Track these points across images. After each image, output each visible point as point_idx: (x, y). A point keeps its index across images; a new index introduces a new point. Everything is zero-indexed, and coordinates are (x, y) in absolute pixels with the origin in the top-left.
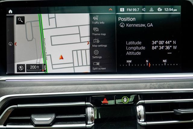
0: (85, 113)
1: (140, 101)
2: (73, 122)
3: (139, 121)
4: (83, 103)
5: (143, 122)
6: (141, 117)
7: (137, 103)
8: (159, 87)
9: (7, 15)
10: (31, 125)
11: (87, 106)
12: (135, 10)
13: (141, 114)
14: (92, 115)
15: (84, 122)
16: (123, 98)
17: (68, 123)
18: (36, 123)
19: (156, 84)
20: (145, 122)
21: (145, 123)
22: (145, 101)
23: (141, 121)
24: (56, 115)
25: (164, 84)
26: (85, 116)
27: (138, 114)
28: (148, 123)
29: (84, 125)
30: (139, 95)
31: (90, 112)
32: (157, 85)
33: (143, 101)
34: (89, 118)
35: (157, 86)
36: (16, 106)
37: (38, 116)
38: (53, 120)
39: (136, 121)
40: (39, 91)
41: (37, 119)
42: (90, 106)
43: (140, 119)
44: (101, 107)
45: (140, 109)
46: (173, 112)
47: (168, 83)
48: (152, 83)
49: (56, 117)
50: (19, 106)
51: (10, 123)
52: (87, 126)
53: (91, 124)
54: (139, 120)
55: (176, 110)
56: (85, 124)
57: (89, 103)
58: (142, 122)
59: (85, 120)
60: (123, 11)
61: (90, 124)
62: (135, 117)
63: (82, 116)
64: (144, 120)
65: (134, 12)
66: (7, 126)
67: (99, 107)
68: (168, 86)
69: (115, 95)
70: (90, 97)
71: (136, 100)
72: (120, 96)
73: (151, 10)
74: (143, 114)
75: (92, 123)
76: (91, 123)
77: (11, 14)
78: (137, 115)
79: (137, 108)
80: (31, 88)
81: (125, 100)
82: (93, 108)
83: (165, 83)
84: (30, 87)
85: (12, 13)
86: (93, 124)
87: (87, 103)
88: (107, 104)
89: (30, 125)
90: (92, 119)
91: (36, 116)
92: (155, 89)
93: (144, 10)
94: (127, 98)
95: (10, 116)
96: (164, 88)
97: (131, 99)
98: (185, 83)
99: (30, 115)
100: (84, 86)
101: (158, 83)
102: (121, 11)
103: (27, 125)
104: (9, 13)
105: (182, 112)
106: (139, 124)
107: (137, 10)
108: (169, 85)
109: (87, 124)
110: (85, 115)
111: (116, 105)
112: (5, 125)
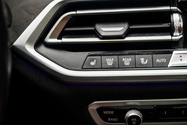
4: (168, 8)
10: (96, 37)
11: (172, 12)
14: (180, 23)
15: (168, 34)
18: (103, 34)
24: (130, 24)
29: (168, 37)
31: (177, 19)
34: (176, 28)
36: (74, 13)
37: (106, 25)
41: (104, 29)
42: (176, 12)
49: (130, 27)
50: (79, 12)
51: (66, 36)
52: (173, 38)
53: (178, 36)
56: (170, 36)
57: (176, 8)
59: (170, 30)
61: (176, 36)
63: (166, 25)
66: (63, 39)
75: (180, 35)
76: (178, 34)
86: (181, 36)
87: (172, 8)
89: (94, 37)
91: (102, 25)
95: (66, 26)
99: (93, 25)
103: (90, 38)
109: (172, 36)
110: (169, 24)
112: (60, 38)
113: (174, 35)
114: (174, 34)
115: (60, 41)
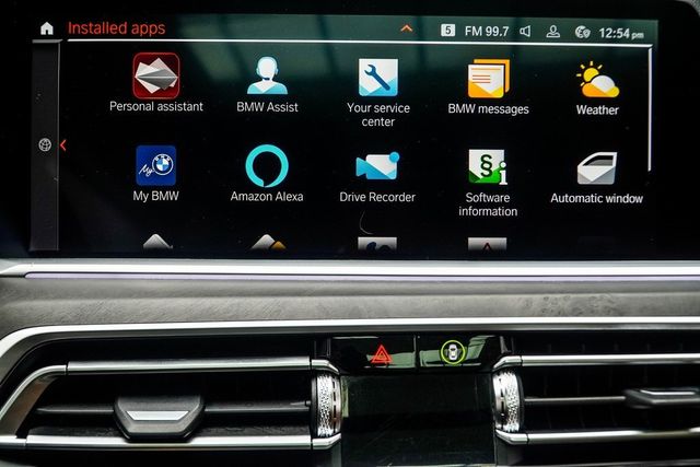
0: (310, 398)
1: (507, 359)
2: (266, 429)
3: (502, 429)
4: (303, 362)
5: (516, 432)
6: (507, 416)
7: (495, 366)
8: (574, 310)
9: (35, 41)
10: (116, 436)
11: (315, 373)
12: (493, 31)
13: (508, 402)
14: (334, 403)
15: (303, 429)
16: (447, 347)
17: (246, 430)
18: (132, 429)
19: (565, 299)
20: (521, 431)
21: (522, 437)
22: (524, 358)
23: (506, 427)
24: (206, 402)
25: (594, 298)
26: (310, 406)
27: (498, 404)
28: (533, 436)
29: (303, 440)
30: (501, 338)
31: (328, 392)
32: (569, 303)
33: (515, 359)
34: (324, 416)
35: (567, 306)
36: (63, 367)
37: (143, 405)
38: (194, 417)
39: (492, 430)
40: (146, 315)
41: (136, 415)
42: (326, 372)
43: (504, 421)
44: (364, 377)
45: (506, 387)
46: (623, 398)
47: (607, 296)
48: (550, 296)
49: (207, 410)
50: (73, 366)
51: (41, 428)
52: (317, 442)
53: (329, 436)
54: (499, 426)
55: (632, 393)
56: (309, 437)
57: (324, 363)
58: (510, 432)
59: (308, 421)
60: (453, 34)
61: (325, 437)
62: (487, 413)
63: (298, 406)
64: (517, 427)
65: (492, 38)
66: (29, 437)
67: (360, 378)
68: (606, 307)
69: (417, 333)
70: (329, 341)
71: (490, 354)
72: (434, 338)
73: (553, 32)
74: (517, 403)
75: (334, 434)
76: (330, 431)
77: (47, 36)
78: (494, 407)
79: (496, 381)
80: (117, 303)
81: (453, 354)
82: (339, 378)
83: (598, 295)
84: (115, 301)
85: (51, 32)
86: (338, 436)
87: (316, 362)
88: (388, 364)
89: (110, 436)
90: (333, 417)
91: (134, 404)
92: (559, 314)
93: (526, 31)
94: (459, 347)
95: (41, 402)
96: (593, 313)
97: (474, 350)
98: (667, 298)
99: (112, 402)
100: (306, 299)
101: (572, 296)
102: (444, 34)
103: (100, 436)
104: (43, 33)
105: (655, 401)
106: (502, 441)
107: (502, 31)
108: (610, 301)
109: (314, 435)
110: (308, 402)
111: (418, 370)
112: (22, 434)
113: (319, 433)
114: (320, 431)
115: (22, 441)
